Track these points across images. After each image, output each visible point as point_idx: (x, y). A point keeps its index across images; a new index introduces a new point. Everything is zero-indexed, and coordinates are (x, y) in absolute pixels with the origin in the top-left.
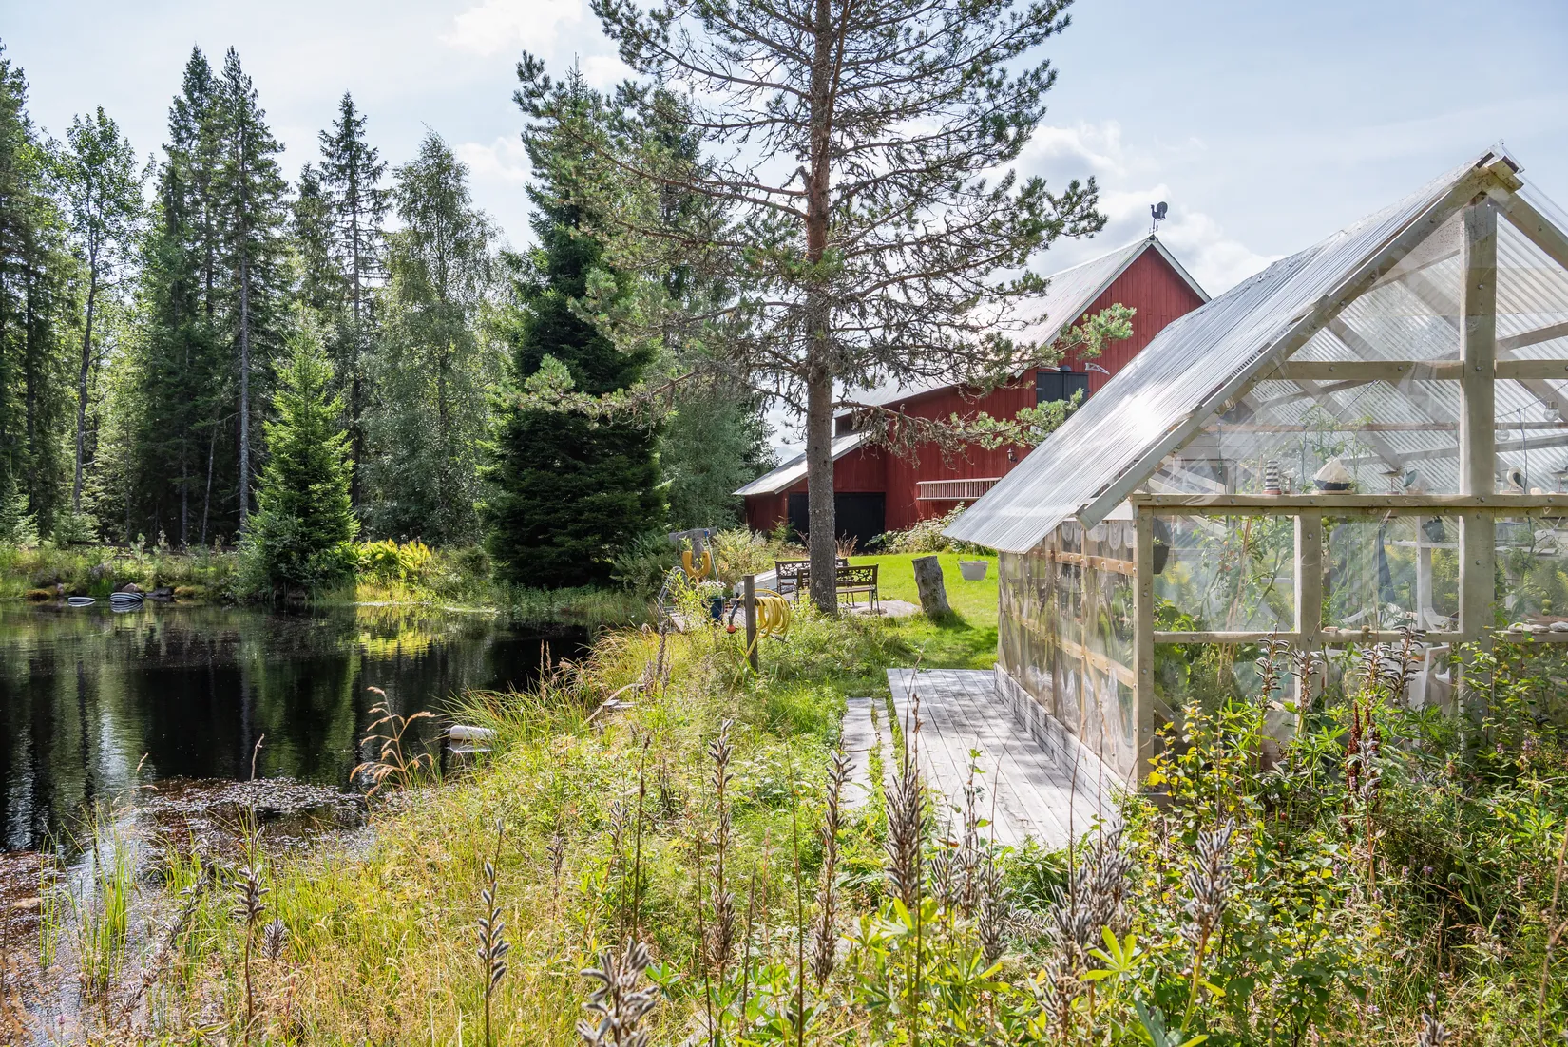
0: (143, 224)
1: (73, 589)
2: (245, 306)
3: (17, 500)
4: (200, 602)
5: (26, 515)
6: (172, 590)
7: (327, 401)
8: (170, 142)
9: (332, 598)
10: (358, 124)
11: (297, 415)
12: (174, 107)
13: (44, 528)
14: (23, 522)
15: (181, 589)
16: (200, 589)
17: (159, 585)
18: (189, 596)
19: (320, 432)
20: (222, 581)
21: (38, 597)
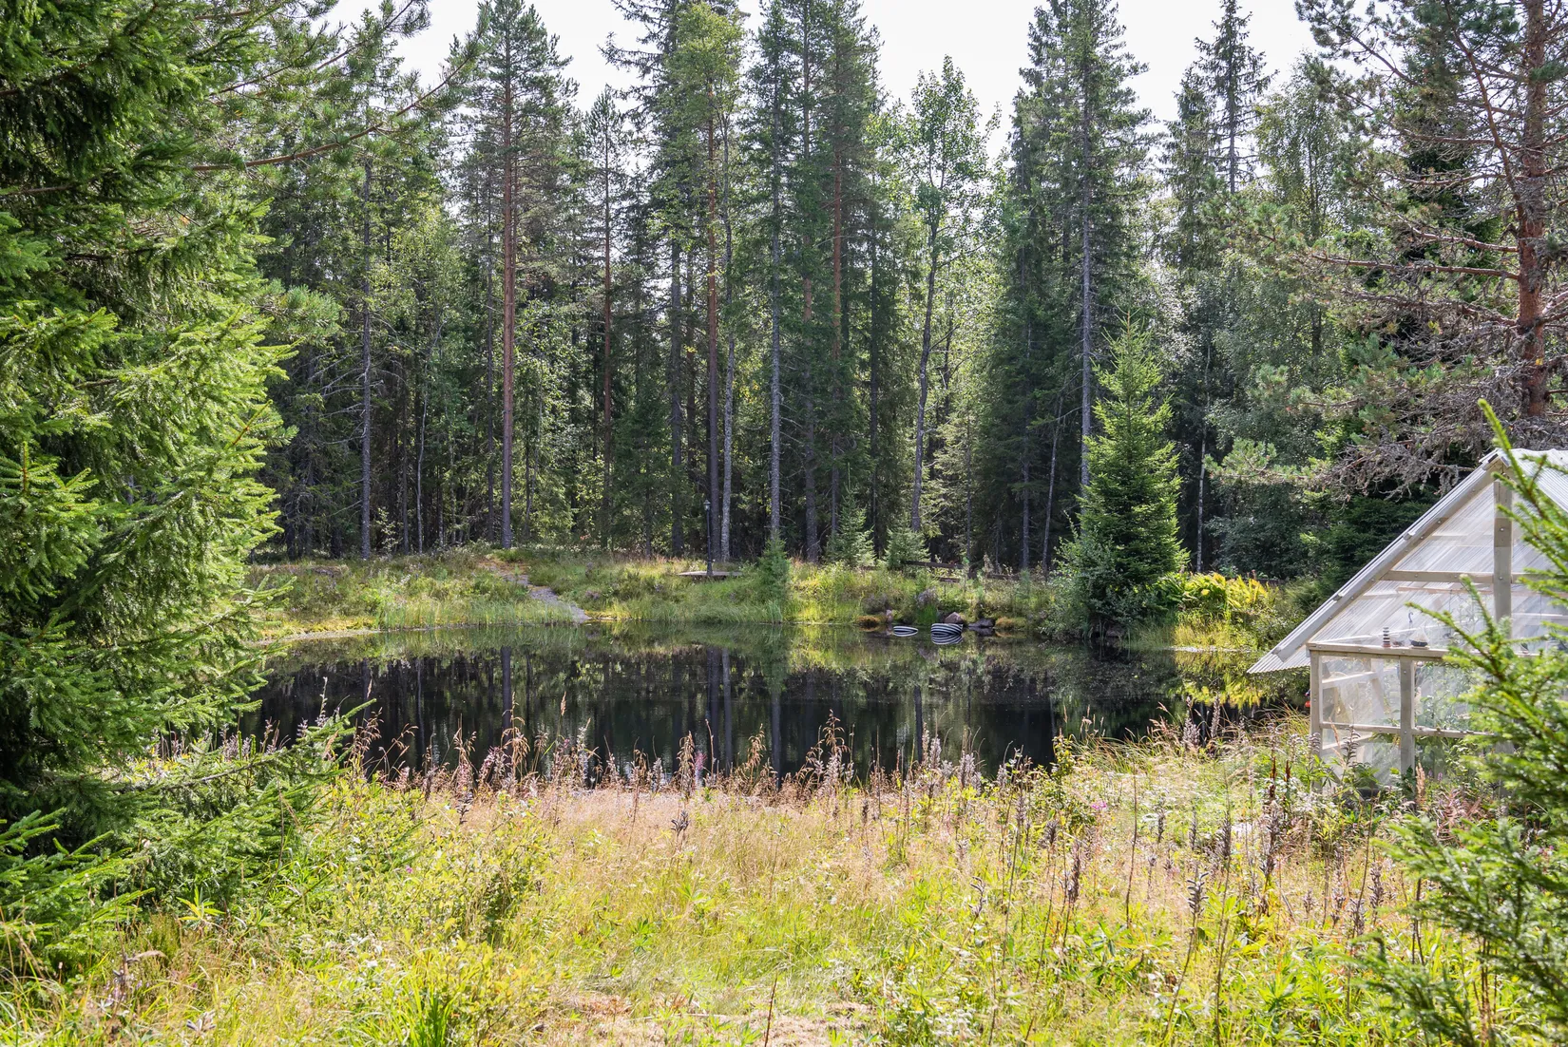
0: (985, 187)
1: (900, 616)
2: (1086, 279)
3: (854, 515)
4: (1021, 636)
5: (862, 530)
6: (994, 621)
7: (1152, 410)
8: (1030, 65)
9: (1147, 640)
10: (1242, 23)
11: (1119, 428)
12: (1035, 21)
13: (879, 548)
14: (861, 537)
15: (1003, 620)
16: (1020, 621)
17: (980, 616)
18: (1009, 629)
19: (1144, 446)
20: (1042, 614)
21: (869, 624)
